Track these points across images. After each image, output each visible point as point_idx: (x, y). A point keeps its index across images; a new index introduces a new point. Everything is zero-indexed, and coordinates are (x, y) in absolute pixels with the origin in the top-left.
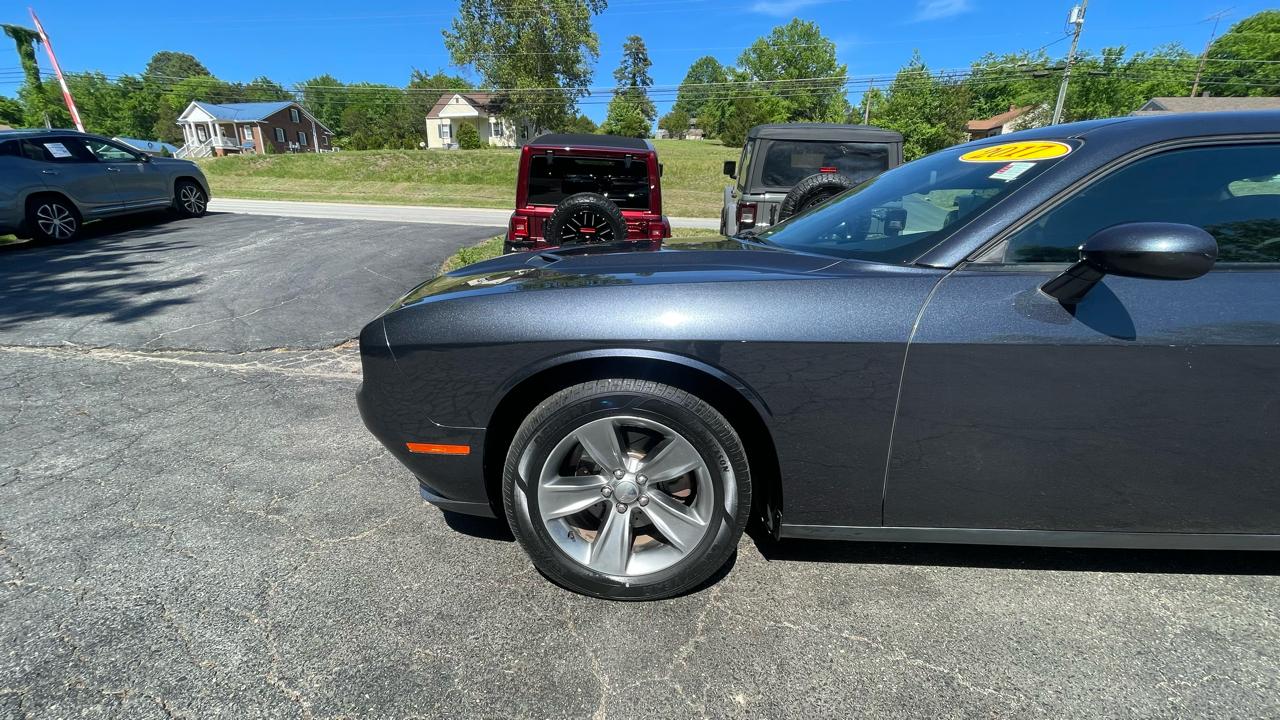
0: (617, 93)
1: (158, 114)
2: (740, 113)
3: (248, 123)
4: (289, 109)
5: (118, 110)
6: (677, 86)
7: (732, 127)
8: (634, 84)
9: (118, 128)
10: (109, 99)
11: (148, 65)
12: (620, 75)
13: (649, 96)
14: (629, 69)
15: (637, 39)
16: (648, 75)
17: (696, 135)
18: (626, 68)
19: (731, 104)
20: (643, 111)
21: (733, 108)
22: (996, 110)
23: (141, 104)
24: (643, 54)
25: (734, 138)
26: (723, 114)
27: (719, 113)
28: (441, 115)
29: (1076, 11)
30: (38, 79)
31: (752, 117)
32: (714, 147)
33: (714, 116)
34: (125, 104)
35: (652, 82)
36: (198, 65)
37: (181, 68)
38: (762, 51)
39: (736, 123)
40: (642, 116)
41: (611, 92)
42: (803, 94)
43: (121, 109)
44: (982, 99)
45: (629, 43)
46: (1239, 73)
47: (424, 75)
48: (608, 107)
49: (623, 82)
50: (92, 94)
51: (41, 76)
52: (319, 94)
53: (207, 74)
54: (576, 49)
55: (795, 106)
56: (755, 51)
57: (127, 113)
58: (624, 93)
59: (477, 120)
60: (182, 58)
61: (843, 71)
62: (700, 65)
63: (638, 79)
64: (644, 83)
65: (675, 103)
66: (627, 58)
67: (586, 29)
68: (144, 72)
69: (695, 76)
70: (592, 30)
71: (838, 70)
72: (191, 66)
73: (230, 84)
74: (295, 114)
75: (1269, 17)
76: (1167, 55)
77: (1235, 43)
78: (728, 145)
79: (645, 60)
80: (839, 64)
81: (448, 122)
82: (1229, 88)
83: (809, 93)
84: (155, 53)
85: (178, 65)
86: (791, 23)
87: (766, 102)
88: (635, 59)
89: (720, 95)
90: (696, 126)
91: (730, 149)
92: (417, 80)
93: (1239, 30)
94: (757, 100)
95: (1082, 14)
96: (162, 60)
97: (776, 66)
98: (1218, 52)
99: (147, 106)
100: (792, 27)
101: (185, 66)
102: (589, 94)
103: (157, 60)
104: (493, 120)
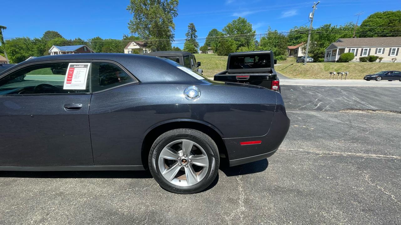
0: (186, 40)
1: (45, 50)
2: (222, 45)
3: (70, 52)
4: (83, 47)
5: (33, 48)
6: (206, 38)
7: (220, 49)
8: (192, 37)
9: (33, 54)
10: (30, 45)
11: (43, 35)
12: (187, 35)
13: (197, 41)
14: (190, 33)
15: (192, 24)
16: (196, 35)
17: (212, 52)
18: (189, 33)
19: (219, 43)
20: (195, 46)
21: (220, 44)
22: (298, 43)
23: (40, 47)
24: (194, 28)
25: (220, 53)
26: (217, 46)
27: (216, 46)
28: (128, 48)
29: (311, 14)
30: (3, 40)
31: (226, 46)
32: (214, 56)
33: (214, 46)
34: (35, 47)
35: (197, 37)
36: (59, 34)
37: (53, 36)
38: (230, 27)
39: (221, 48)
40: (194, 47)
41: (185, 40)
42: (242, 39)
43: (34, 48)
44: (294, 40)
45: (190, 25)
46: (370, 30)
47: (127, 36)
48: (184, 44)
49: (188, 37)
50: (25, 44)
51: (4, 39)
52: (95, 43)
53: (62, 37)
54: (168, 28)
55: (240, 43)
56: (228, 27)
57: (36, 49)
58: (189, 40)
59: (139, 49)
60: (54, 33)
61: (254, 32)
62: (212, 31)
63: (193, 36)
64: (195, 37)
65: (205, 43)
66: (189, 30)
67: (171, 22)
68: (42, 36)
69: (210, 34)
70: (173, 22)
71: (253, 32)
72: (57, 35)
73: (68, 40)
74: (85, 48)
75: (378, 14)
76: (349, 25)
77: (368, 22)
78: (218, 55)
79: (195, 30)
80: (253, 30)
81: (131, 50)
82: (367, 35)
83: (244, 39)
84: (46, 31)
85: (52, 35)
86: (238, 18)
87: (230, 42)
88: (192, 30)
89: (216, 40)
90: (211, 50)
91: (219, 56)
92: (125, 38)
93: (370, 18)
94: (227, 42)
95: (313, 15)
96: (48, 33)
97: (234, 31)
98: (364, 25)
99: (42, 47)
100: (239, 20)
101: (55, 35)
102: (174, 41)
103: (46, 33)
104: (144, 49)
